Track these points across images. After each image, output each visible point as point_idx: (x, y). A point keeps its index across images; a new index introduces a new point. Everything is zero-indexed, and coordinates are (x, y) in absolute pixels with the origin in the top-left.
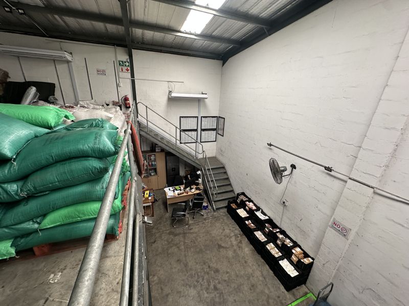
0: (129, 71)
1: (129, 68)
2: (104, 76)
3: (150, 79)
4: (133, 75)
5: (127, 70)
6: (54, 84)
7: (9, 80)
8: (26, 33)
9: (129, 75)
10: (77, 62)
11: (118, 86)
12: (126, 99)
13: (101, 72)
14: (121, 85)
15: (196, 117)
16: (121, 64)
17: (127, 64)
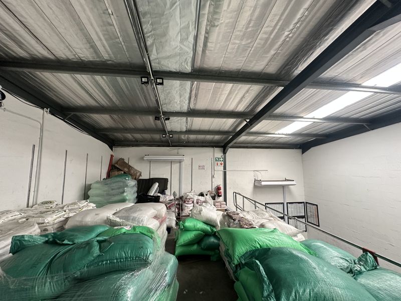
0: (223, 165)
1: (223, 162)
2: (203, 170)
3: (239, 169)
4: (225, 168)
5: (221, 164)
6: (167, 179)
7: (140, 178)
8: (159, 146)
9: (222, 168)
10: (187, 161)
11: (213, 177)
12: (218, 188)
13: (202, 167)
14: (215, 176)
15: (281, 203)
16: (217, 160)
17: (222, 159)
